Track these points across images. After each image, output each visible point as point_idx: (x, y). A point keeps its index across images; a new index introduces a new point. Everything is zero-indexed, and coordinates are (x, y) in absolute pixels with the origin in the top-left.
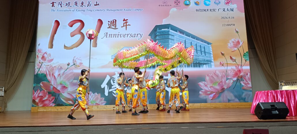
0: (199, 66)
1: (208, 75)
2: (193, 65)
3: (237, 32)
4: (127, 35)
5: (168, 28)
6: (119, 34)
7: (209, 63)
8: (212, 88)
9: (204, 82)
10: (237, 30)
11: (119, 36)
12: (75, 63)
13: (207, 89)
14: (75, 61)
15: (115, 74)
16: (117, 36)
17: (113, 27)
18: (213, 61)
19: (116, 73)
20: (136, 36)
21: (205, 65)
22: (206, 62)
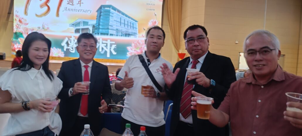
0: (129, 36)
1: (134, 43)
2: (124, 35)
3: (156, 15)
4: (80, 10)
5: (110, 8)
6: (75, 9)
7: (135, 34)
8: (135, 51)
9: (130, 47)
10: (156, 13)
11: (75, 10)
12: (44, 27)
13: (132, 52)
14: (44, 26)
15: (71, 37)
16: (74, 10)
17: (71, 4)
18: (138, 33)
19: (73, 37)
20: (87, 11)
21: (132, 36)
22: (133, 34)
